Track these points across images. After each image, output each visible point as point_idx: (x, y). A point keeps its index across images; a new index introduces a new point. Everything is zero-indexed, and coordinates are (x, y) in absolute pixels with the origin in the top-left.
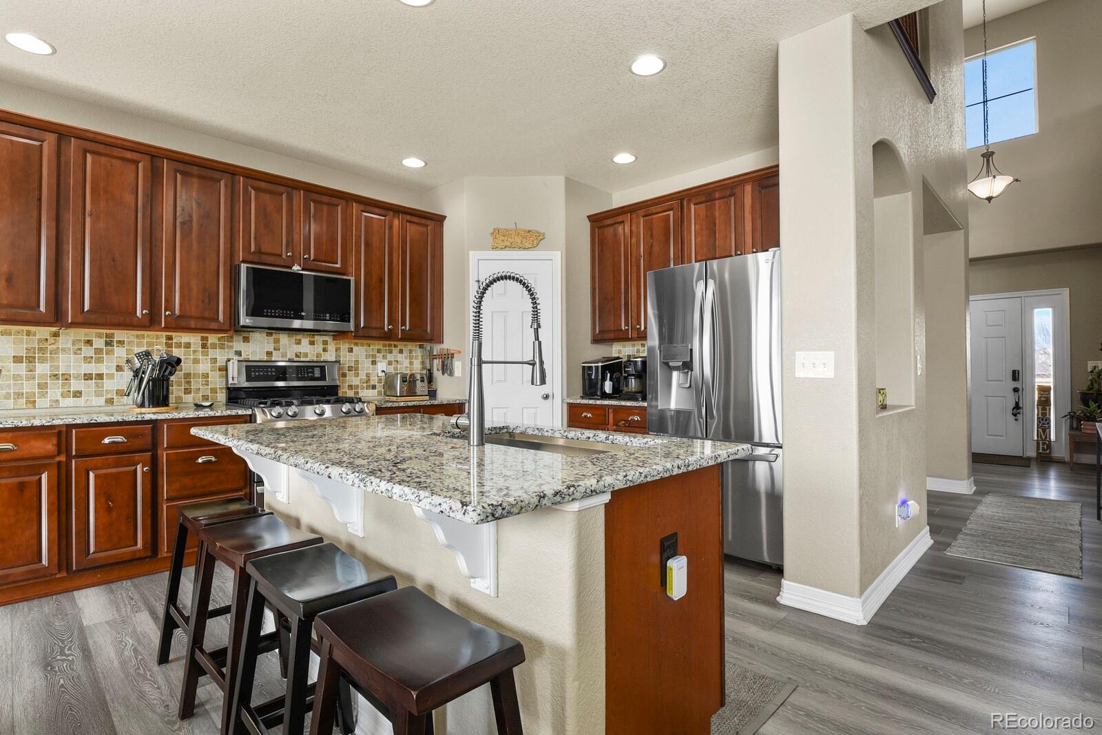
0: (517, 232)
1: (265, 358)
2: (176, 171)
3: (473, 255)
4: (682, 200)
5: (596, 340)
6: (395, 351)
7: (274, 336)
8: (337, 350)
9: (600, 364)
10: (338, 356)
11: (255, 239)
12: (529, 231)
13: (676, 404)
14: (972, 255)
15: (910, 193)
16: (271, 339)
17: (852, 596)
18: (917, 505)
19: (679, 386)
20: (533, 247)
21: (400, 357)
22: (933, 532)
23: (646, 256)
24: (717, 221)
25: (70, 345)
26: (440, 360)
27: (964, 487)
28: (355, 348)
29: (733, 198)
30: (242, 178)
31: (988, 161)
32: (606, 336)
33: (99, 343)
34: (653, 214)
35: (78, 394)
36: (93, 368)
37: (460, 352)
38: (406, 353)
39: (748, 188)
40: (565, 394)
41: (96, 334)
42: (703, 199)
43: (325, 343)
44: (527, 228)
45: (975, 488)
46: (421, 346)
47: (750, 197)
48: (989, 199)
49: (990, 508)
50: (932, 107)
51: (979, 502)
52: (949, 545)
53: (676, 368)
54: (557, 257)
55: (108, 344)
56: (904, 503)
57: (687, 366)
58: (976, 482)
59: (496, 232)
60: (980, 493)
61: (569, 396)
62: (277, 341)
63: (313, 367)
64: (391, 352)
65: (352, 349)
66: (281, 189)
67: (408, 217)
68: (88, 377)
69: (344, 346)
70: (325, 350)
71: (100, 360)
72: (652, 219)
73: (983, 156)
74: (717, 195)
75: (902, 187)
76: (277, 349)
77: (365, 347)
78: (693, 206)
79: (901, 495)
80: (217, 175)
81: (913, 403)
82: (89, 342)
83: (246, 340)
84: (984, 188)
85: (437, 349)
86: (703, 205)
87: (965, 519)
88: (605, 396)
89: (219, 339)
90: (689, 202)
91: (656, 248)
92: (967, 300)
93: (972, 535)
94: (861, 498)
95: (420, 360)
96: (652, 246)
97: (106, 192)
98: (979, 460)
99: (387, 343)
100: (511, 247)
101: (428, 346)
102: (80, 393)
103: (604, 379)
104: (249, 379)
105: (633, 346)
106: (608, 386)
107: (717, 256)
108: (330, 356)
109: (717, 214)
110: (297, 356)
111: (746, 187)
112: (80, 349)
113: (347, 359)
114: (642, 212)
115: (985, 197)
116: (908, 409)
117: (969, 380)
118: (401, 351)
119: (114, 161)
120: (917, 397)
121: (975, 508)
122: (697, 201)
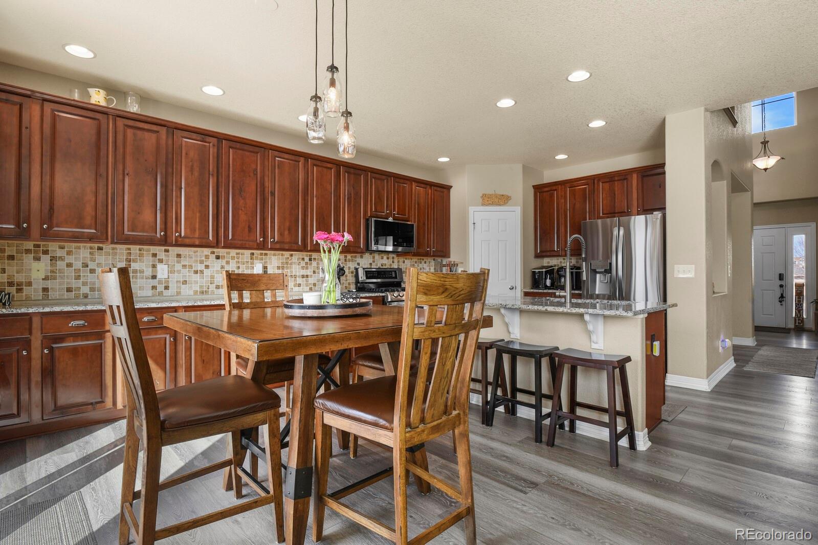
0: (496, 196)
1: (369, 267)
2: (345, 172)
3: (471, 209)
4: (594, 180)
5: (538, 256)
6: (423, 262)
7: (373, 255)
8: (398, 262)
9: (544, 270)
10: (399, 265)
11: (375, 204)
12: (502, 195)
13: (599, 291)
14: (755, 201)
15: (725, 182)
16: (371, 256)
17: (703, 379)
18: (730, 342)
19: (601, 281)
20: (505, 204)
21: (425, 266)
22: (736, 361)
23: (571, 209)
24: (616, 193)
25: (296, 261)
26: (449, 268)
27: (749, 342)
28: (406, 261)
29: (626, 181)
30: (369, 173)
31: (765, 146)
32: (544, 254)
33: (307, 259)
34: (575, 187)
35: (299, 285)
36: (304, 272)
37: (462, 263)
38: (427, 264)
39: (635, 176)
40: (522, 287)
41: (306, 254)
42: (608, 180)
43: (393, 258)
44: (502, 194)
45: (756, 343)
46: (434, 260)
47: (636, 181)
48: (766, 169)
49: (765, 352)
50: (736, 129)
51: (759, 349)
52: (745, 366)
53: (600, 273)
54: (518, 210)
55: (310, 260)
56: (723, 341)
57: (608, 271)
58: (757, 341)
59: (484, 196)
60: (760, 344)
61: (524, 288)
62: (374, 257)
63: (391, 272)
64: (421, 263)
65: (404, 261)
66: (384, 177)
67: (436, 188)
68: (303, 276)
69: (401, 260)
70: (393, 262)
71: (307, 268)
72: (575, 189)
73: (762, 143)
74: (616, 179)
75: (722, 179)
76: (374, 262)
77: (410, 260)
78: (601, 184)
79: (722, 337)
80: (360, 172)
81: (726, 291)
82: (303, 259)
83: (362, 257)
84: (763, 163)
85: (445, 261)
86: (608, 184)
87: (752, 356)
88: (546, 287)
89: (351, 256)
90: (599, 180)
91: (578, 205)
92: (752, 230)
93: (756, 362)
94: (707, 333)
95: (433, 267)
96: (575, 204)
97: (321, 185)
98: (759, 330)
99: (419, 258)
100: (493, 204)
101: (439, 260)
102: (300, 284)
103: (546, 279)
104: (367, 278)
105: (558, 259)
106: (548, 282)
107: (616, 211)
108: (395, 266)
109: (616, 189)
110: (382, 266)
111: (634, 175)
112: (300, 263)
113: (402, 266)
114: (568, 185)
115: (763, 168)
116: (725, 293)
117: (753, 280)
118: (425, 262)
119: (324, 169)
120: (729, 288)
121: (757, 352)
122: (604, 181)
